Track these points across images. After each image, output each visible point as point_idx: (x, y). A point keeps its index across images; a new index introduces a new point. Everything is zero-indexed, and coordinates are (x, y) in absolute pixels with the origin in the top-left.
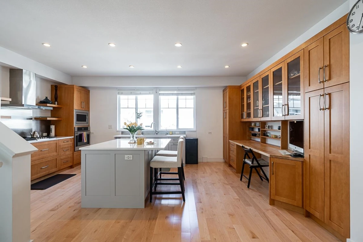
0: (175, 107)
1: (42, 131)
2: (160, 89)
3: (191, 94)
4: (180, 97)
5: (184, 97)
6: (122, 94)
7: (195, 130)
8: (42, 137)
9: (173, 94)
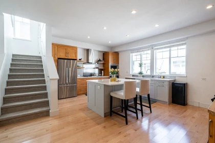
0: (168, 57)
1: (99, 74)
2: (155, 45)
3: (183, 44)
4: (172, 48)
5: (176, 48)
6: (133, 52)
7: (185, 76)
8: (99, 76)
9: (165, 48)
